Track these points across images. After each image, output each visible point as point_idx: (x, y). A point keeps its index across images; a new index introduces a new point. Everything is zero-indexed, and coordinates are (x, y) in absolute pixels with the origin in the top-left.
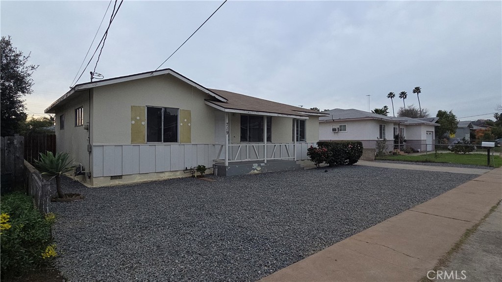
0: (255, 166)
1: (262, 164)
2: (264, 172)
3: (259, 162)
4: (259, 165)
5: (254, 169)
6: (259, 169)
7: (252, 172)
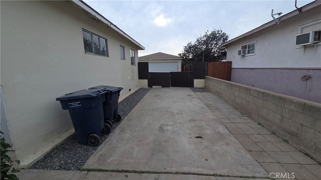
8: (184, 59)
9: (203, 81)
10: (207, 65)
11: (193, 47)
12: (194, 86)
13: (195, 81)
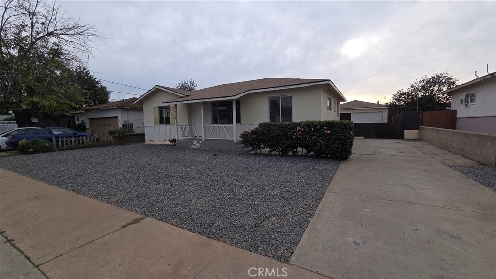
0: (195, 142)
1: (200, 142)
2: (202, 148)
3: (198, 140)
4: (198, 142)
5: (194, 145)
6: (198, 145)
7: (193, 146)
8: (392, 108)
9: (417, 131)
10: (422, 115)
11: (404, 94)
12: (405, 137)
13: (406, 132)
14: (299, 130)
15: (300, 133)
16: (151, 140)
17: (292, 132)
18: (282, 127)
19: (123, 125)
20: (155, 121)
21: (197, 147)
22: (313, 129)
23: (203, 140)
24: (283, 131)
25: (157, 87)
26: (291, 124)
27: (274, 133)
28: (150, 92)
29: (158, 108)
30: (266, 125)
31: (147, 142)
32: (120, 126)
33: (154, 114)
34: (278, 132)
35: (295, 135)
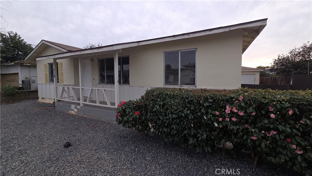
0: (73, 106)
1: (78, 107)
2: (79, 115)
3: (76, 104)
4: (76, 107)
5: (72, 110)
6: (76, 110)
7: (70, 111)
14: (232, 112)
15: (234, 119)
16: (43, 98)
17: (214, 115)
18: (191, 102)
19: (23, 81)
20: (46, 78)
21: (74, 113)
22: (272, 116)
23: (81, 105)
24: (193, 112)
25: (43, 42)
26: (212, 98)
27: (172, 113)
28: (37, 47)
29: (48, 65)
30: (158, 96)
31: (40, 100)
32: (20, 82)
33: (45, 71)
34: (182, 111)
35: (219, 123)
